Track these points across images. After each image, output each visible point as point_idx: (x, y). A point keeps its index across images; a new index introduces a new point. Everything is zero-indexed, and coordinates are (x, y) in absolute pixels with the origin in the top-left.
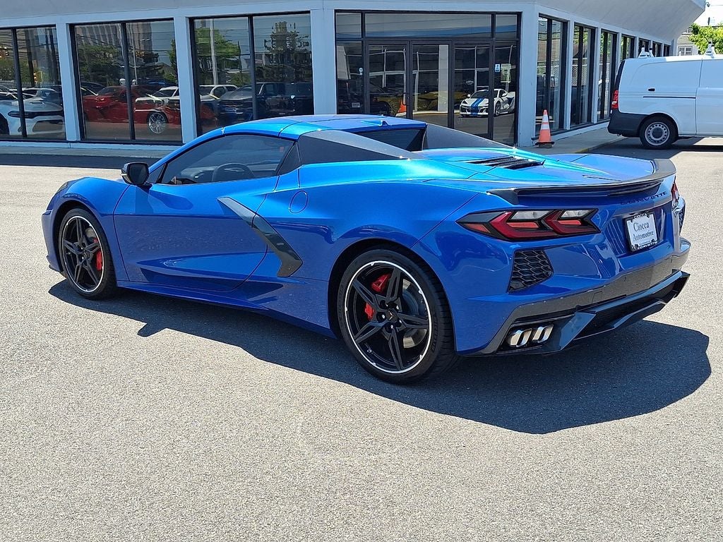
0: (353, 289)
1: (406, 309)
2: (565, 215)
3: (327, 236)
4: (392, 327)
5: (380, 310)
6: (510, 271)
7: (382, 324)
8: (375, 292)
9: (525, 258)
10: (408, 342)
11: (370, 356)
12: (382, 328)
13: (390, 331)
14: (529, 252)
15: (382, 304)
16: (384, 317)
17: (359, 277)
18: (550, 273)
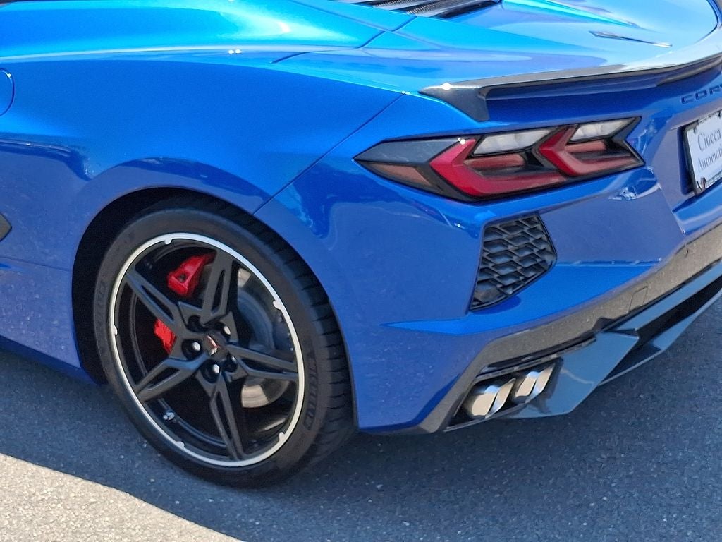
0: (126, 291)
1: (246, 333)
2: (580, 133)
3: (74, 162)
4: (216, 369)
5: (189, 335)
6: (475, 264)
7: (194, 365)
8: (175, 297)
9: (504, 237)
10: (253, 396)
11: (171, 426)
12: (195, 373)
13: (213, 378)
14: (511, 224)
15: (193, 323)
16: (197, 347)
17: (139, 266)
18: (548, 258)
